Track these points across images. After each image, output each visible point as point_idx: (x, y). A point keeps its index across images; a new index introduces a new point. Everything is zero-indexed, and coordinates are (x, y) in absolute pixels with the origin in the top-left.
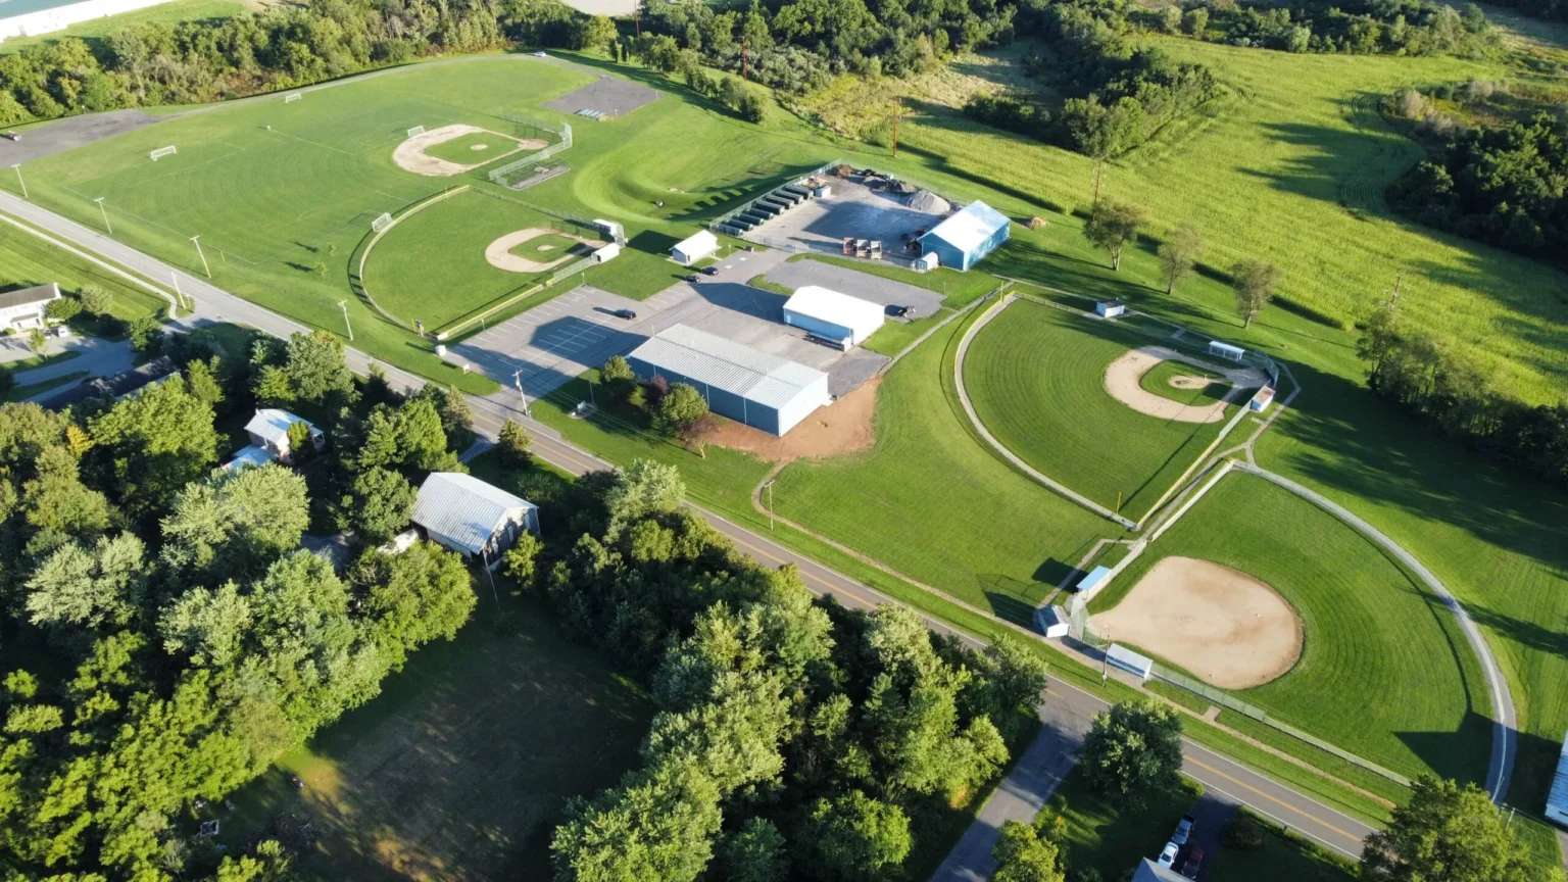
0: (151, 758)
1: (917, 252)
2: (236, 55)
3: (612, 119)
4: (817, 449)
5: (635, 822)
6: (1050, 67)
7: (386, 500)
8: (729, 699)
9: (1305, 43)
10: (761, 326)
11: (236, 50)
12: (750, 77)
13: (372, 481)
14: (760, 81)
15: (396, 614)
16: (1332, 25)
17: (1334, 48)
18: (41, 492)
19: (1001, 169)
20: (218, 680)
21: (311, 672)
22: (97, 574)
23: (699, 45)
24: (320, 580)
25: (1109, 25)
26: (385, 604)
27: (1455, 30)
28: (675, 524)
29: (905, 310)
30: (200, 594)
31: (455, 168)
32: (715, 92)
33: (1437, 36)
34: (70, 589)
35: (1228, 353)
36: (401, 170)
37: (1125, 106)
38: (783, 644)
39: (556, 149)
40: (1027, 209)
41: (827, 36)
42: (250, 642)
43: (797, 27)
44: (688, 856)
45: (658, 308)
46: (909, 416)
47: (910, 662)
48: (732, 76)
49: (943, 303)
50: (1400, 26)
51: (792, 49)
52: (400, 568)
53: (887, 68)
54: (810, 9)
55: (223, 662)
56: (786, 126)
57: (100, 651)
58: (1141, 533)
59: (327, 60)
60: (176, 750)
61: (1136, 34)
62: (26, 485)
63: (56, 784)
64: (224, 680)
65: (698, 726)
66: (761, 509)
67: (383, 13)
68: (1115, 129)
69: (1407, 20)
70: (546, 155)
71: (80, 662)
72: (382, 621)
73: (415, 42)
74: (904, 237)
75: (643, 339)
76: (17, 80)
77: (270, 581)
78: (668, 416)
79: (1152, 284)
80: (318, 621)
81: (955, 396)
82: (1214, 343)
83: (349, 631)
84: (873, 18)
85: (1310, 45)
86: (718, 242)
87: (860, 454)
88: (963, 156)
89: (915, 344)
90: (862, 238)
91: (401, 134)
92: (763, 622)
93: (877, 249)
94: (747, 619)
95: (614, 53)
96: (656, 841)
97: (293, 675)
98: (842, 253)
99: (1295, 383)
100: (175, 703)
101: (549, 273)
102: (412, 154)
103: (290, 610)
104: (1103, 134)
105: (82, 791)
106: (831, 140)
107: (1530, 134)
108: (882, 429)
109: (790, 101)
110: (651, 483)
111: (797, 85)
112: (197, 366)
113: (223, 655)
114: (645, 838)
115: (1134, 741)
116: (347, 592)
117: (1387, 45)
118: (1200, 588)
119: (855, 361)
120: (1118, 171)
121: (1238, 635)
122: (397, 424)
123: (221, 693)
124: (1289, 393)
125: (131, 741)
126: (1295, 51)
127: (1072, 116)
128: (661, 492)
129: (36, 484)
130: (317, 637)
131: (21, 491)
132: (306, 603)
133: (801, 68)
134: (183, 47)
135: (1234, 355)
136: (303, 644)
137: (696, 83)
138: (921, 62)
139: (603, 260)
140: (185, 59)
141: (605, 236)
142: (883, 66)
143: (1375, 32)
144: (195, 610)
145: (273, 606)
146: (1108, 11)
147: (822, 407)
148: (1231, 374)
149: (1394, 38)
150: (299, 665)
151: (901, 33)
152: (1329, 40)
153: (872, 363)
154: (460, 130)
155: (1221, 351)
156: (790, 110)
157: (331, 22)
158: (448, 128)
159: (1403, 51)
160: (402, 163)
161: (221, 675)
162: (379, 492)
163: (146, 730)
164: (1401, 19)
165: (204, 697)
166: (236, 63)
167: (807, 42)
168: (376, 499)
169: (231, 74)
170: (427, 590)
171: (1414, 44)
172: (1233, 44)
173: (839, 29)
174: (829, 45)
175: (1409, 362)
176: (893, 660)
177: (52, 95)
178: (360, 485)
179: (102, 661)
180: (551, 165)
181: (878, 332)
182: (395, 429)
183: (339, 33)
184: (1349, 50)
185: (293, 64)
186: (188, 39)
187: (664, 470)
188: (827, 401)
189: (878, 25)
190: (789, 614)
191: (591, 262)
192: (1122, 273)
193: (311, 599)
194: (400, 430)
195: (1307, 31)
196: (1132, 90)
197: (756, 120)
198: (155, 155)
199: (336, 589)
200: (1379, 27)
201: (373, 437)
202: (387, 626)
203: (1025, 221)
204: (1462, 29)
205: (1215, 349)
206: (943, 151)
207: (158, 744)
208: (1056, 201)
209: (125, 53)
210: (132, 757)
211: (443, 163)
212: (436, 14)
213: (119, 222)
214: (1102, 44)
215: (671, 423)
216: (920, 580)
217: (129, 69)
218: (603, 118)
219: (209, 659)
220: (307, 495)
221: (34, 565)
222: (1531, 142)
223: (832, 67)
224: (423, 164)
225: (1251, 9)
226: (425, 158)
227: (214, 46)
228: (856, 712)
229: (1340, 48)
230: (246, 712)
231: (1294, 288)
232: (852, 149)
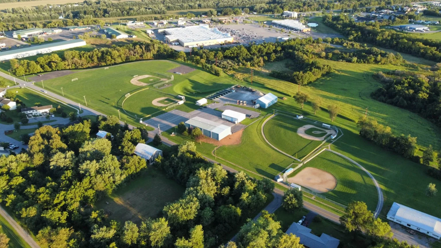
0: (77, 193)
1: (255, 104)
2: (93, 59)
3: (183, 74)
4: (227, 143)
5: (181, 205)
6: (292, 65)
7: (128, 148)
8: (203, 185)
9: (356, 61)
10: (217, 118)
11: (93, 57)
12: (218, 66)
13: (126, 143)
14: (220, 67)
15: (130, 169)
16: (363, 57)
17: (363, 62)
18: (53, 142)
19: (277, 87)
20: (92, 179)
21: (112, 179)
22: (65, 158)
23: (206, 59)
24: (114, 161)
25: (307, 56)
26: (128, 167)
27: (393, 58)
28: (194, 154)
29: (251, 116)
30: (88, 162)
31: (144, 84)
32: (209, 69)
33: (389, 60)
34: (59, 161)
35: (327, 126)
36: (132, 84)
37: (308, 73)
38: (215, 176)
39: (170, 81)
40: (283, 96)
41: (237, 57)
42: (98, 172)
43: (230, 55)
44: (192, 212)
45: (192, 114)
46: (250, 137)
47: (244, 181)
48: (213, 66)
49: (260, 115)
50: (379, 57)
51: (228, 60)
52: (131, 160)
53: (252, 65)
54: (233, 51)
55: (93, 175)
56: (226, 77)
57: (66, 173)
58: (302, 162)
59: (115, 60)
60: (83, 191)
61: (314, 58)
62: (50, 141)
63: (58, 195)
64: (93, 179)
65: (196, 190)
66: (214, 155)
67: (129, 50)
68: (305, 78)
69: (381, 56)
70: (167, 82)
71: (62, 175)
72: (127, 170)
73: (136, 57)
74: (252, 101)
75: (188, 119)
76: (41, 63)
77: (103, 160)
78: (193, 134)
79: (310, 112)
80: (113, 169)
81: (261, 134)
82: (323, 124)
83: (120, 171)
84: (249, 53)
85: (357, 61)
86: (207, 101)
87: (237, 145)
88: (268, 84)
89: (253, 123)
90: (242, 100)
91: (132, 76)
92: (211, 171)
93: (245, 103)
94: (208, 171)
95: (185, 60)
96: (186, 209)
97: (107, 179)
98: (237, 104)
99: (342, 133)
100: (82, 183)
101: (167, 107)
102: (135, 81)
103: (108, 166)
104: (303, 80)
105: (63, 197)
106: (237, 80)
107: (406, 81)
108: (243, 140)
109: (227, 72)
110: (188, 145)
111: (229, 68)
112: (85, 121)
113: (93, 174)
114: (183, 208)
115: (291, 195)
116: (120, 165)
117: (376, 62)
118: (314, 174)
119: (238, 126)
120: (306, 88)
121: (322, 183)
122: (131, 133)
123: (92, 182)
124: (340, 135)
125: (73, 189)
126: (353, 63)
127: (295, 76)
128: (190, 147)
129: (52, 140)
130: (113, 171)
131: (49, 142)
132: (111, 165)
133: (230, 64)
134: (81, 57)
135: (328, 127)
136: (110, 174)
137: (204, 67)
138: (260, 64)
139: (180, 104)
140: (81, 59)
141: (181, 99)
142: (251, 65)
143: (373, 59)
144: (87, 165)
145: (104, 165)
146: (307, 53)
147: (229, 135)
148: (327, 131)
149: (378, 60)
150: (109, 177)
151: (255, 57)
152: (362, 60)
153: (242, 127)
154: (147, 76)
155: (325, 126)
156: (227, 74)
157: (116, 52)
158: (144, 76)
159: (380, 63)
160: (132, 83)
161: (92, 178)
162: (127, 146)
163: (76, 187)
164: (379, 56)
165: (89, 182)
166: (93, 61)
167: (232, 58)
168: (126, 147)
169: (92, 63)
170: (137, 165)
171: (383, 62)
172: (338, 61)
173: (240, 56)
174: (238, 59)
175: (367, 128)
176: (240, 180)
177: (49, 67)
178: (123, 144)
179: (66, 175)
180: (168, 84)
181: (244, 120)
182: (131, 134)
183: (118, 54)
184: (367, 63)
185: (106, 60)
186: (82, 55)
187: (191, 143)
188: (230, 133)
189: (250, 55)
190: (217, 169)
191: (177, 104)
192: (303, 109)
193: (112, 164)
194: (132, 135)
195: (356, 58)
196: (311, 70)
197: (218, 76)
198: (73, 80)
199: (117, 163)
200: (374, 58)
201: (126, 136)
202: (128, 171)
203: (282, 98)
204: (395, 59)
205: (324, 125)
206: (264, 83)
207: (79, 190)
208: (290, 94)
209: (67, 57)
210: (74, 192)
211: (142, 83)
212: (142, 50)
213: (66, 94)
214: (305, 60)
215: (194, 136)
216: (249, 170)
217: (68, 60)
218: (181, 74)
219: (90, 175)
220: (111, 145)
221: (52, 156)
222: (407, 83)
223: (238, 65)
224: (138, 83)
225: (343, 53)
226: (138, 82)
227: (88, 57)
228: (231, 190)
229: (364, 62)
230: (97, 185)
231: (345, 113)
232: (242, 82)
